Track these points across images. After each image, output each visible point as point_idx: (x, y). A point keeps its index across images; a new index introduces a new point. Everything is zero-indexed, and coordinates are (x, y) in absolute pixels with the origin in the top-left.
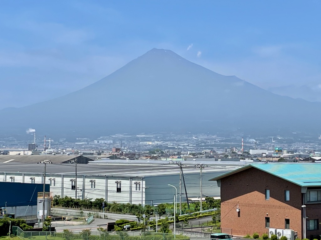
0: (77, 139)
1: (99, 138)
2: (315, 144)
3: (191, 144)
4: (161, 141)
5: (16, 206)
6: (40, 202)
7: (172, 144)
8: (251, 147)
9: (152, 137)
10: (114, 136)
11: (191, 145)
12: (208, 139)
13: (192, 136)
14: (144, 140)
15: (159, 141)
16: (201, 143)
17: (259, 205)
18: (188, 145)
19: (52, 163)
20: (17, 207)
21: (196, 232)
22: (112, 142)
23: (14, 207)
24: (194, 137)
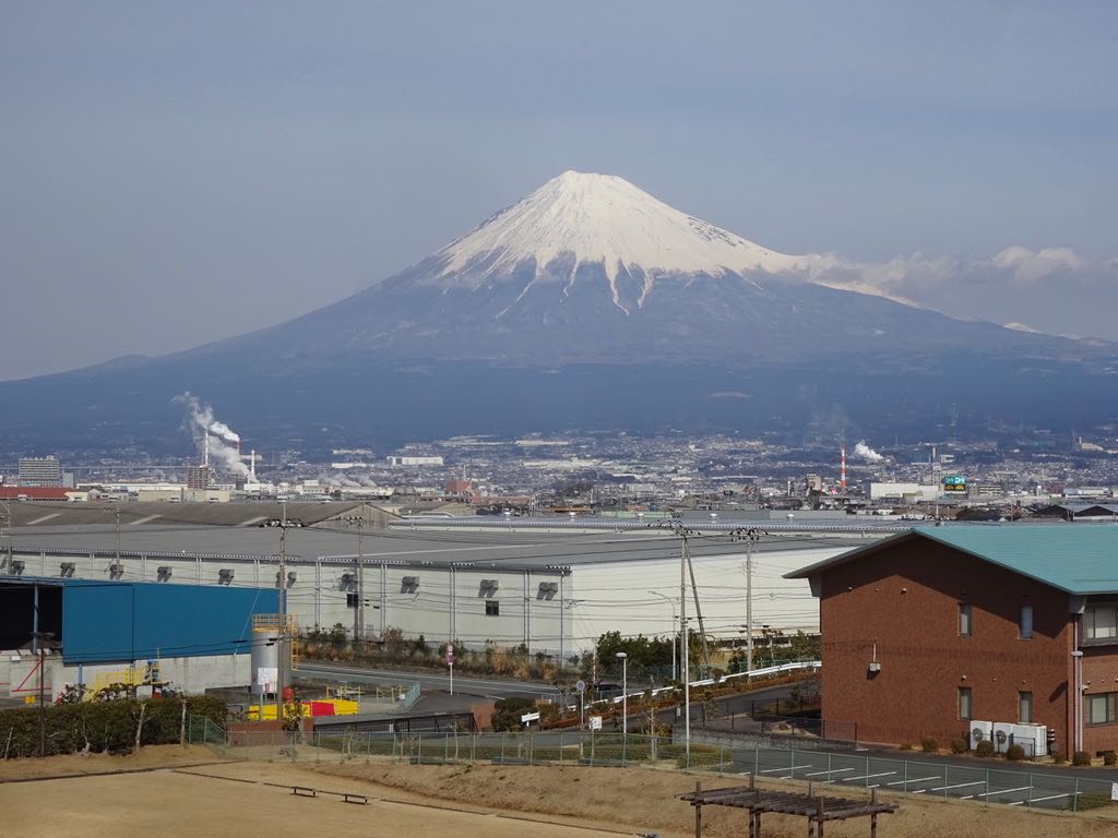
0: (335, 452)
1: (403, 450)
2: (1063, 465)
3: (684, 466)
4: (592, 457)
5: (186, 655)
6: (268, 645)
7: (625, 468)
8: (869, 475)
9: (563, 446)
10: (446, 444)
11: (684, 471)
12: (735, 452)
13: (687, 443)
14: (539, 453)
15: (585, 458)
16: (713, 466)
17: (939, 650)
18: (675, 471)
19: (303, 526)
20: (190, 659)
21: (745, 733)
22: (439, 460)
23: (182, 659)
24: (692, 447)
